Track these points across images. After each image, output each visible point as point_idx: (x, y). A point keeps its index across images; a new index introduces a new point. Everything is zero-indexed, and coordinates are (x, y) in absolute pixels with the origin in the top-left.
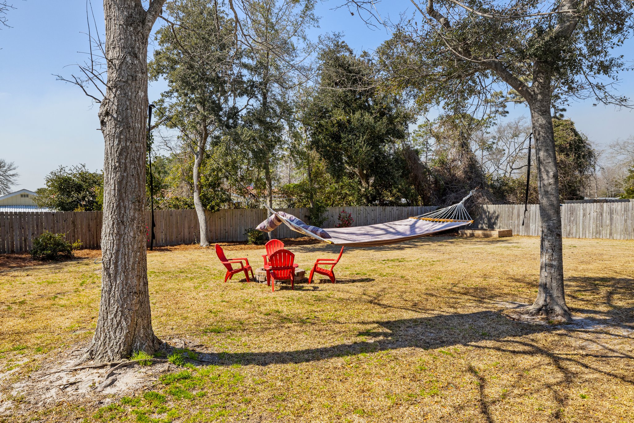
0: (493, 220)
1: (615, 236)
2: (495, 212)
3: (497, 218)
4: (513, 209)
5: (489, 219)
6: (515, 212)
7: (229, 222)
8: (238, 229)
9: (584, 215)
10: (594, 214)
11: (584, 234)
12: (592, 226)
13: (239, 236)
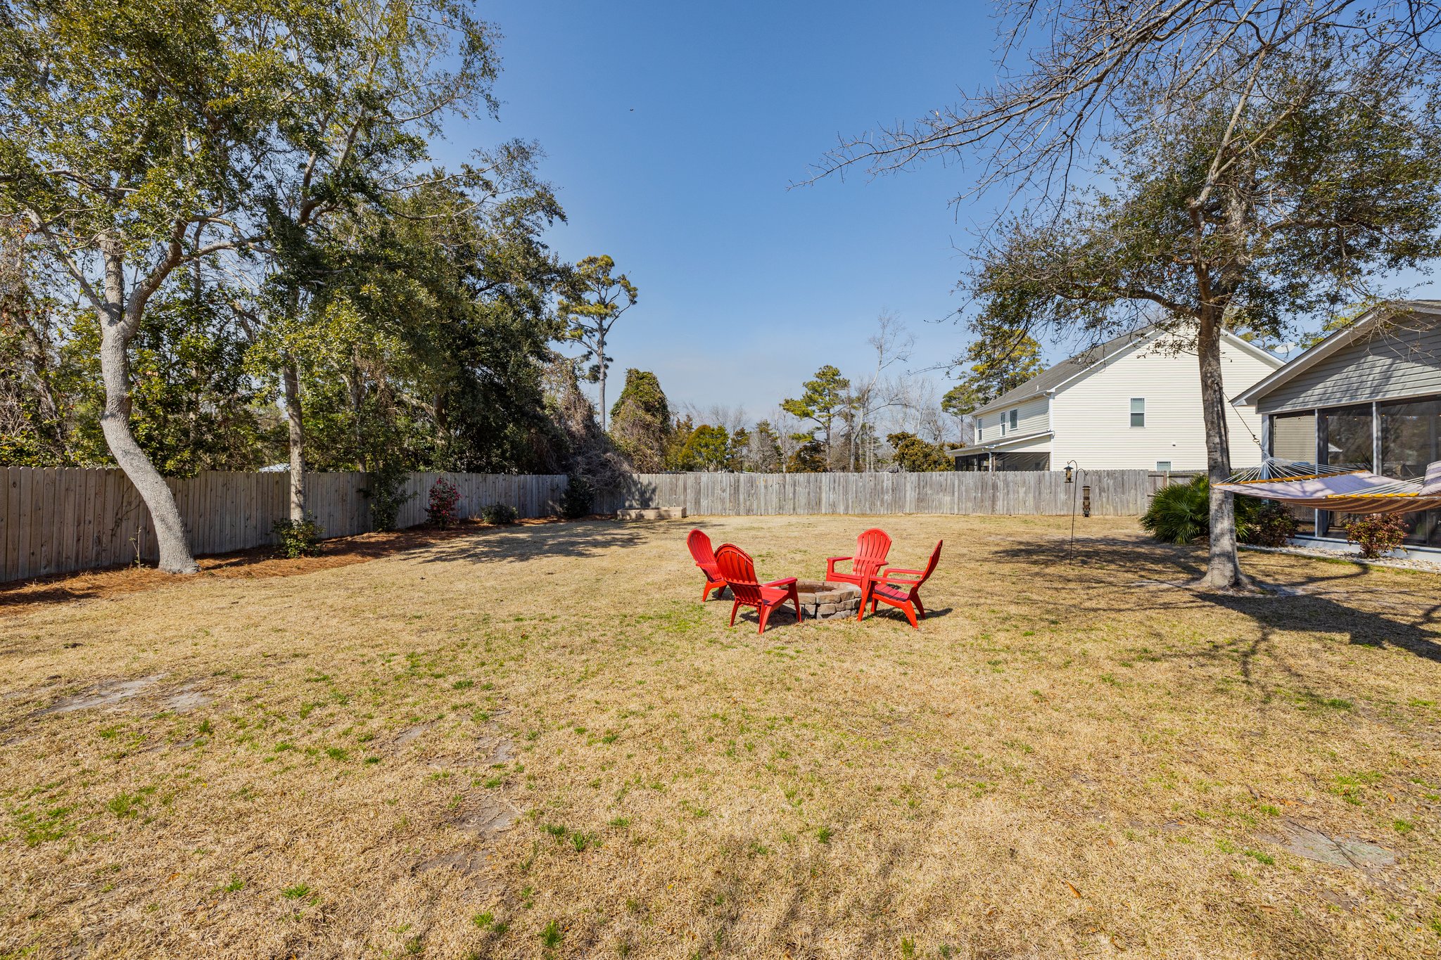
0: (648, 495)
1: (798, 510)
2: (650, 484)
3: (654, 491)
4: (677, 480)
5: (642, 493)
6: (681, 483)
7: (196, 506)
8: (217, 523)
9: (766, 487)
10: (776, 487)
11: (766, 510)
12: (775, 500)
13: (217, 540)
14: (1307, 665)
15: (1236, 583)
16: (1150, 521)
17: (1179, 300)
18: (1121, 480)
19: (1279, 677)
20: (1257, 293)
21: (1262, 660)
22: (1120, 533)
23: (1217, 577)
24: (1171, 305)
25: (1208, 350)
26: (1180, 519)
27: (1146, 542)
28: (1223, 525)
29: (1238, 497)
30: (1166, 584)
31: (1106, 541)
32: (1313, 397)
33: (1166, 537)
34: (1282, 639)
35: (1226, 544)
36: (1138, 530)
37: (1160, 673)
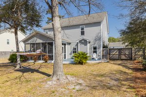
14: (27, 77)
15: (20, 67)
16: (9, 60)
17: (12, 25)
18: (5, 53)
19: (24, 79)
20: (22, 26)
21: (22, 77)
22: (5, 62)
23: (18, 67)
24: (10, 25)
25: (16, 33)
26: (14, 59)
27: (9, 63)
28: (19, 59)
29: (20, 55)
30: (11, 69)
31: (2, 64)
32: (30, 42)
33: (12, 62)
34: (25, 74)
35: (19, 62)
36: (8, 61)
37: (8, 83)
